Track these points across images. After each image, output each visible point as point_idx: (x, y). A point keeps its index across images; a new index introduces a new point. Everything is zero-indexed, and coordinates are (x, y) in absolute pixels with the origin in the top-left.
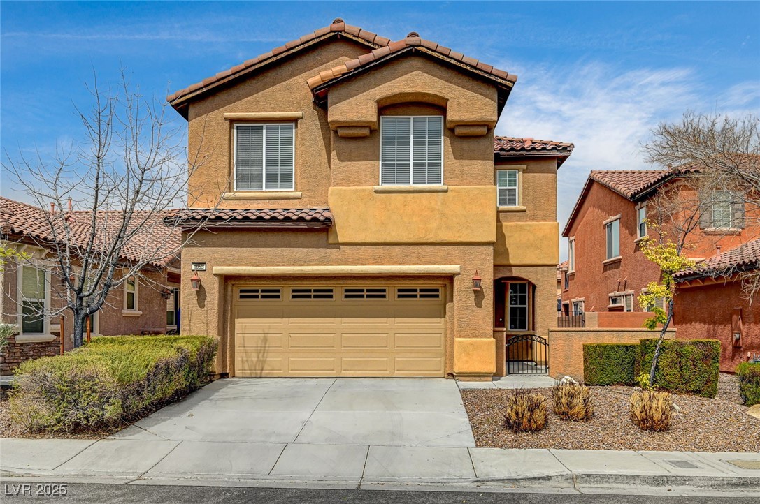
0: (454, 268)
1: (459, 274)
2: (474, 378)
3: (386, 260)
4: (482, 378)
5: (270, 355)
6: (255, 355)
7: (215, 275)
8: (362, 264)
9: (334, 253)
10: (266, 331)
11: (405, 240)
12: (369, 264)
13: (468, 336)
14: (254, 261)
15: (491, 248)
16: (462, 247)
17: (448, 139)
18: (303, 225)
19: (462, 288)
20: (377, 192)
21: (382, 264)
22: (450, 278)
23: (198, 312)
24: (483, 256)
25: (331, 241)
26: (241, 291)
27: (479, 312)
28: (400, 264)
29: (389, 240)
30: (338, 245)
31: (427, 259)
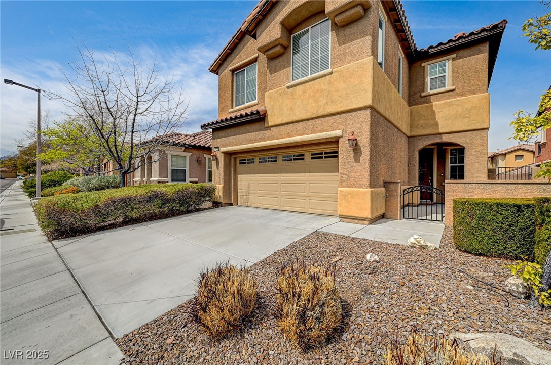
0: (337, 133)
1: (342, 137)
2: (354, 221)
3: (294, 134)
4: (360, 222)
5: (251, 194)
6: (245, 194)
7: (222, 152)
8: (282, 138)
9: (267, 133)
10: (249, 182)
11: (304, 117)
12: (285, 138)
13: (348, 186)
14: (235, 143)
15: (368, 111)
16: (344, 115)
17: (334, 32)
18: (249, 118)
19: (344, 148)
20: (288, 88)
21: (292, 136)
22: (336, 141)
23: (217, 171)
24: (361, 119)
25: (265, 126)
26: (240, 160)
27: (358, 167)
28: (302, 135)
29: (295, 119)
30: (269, 128)
31: (319, 128)
